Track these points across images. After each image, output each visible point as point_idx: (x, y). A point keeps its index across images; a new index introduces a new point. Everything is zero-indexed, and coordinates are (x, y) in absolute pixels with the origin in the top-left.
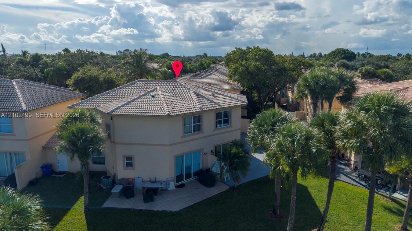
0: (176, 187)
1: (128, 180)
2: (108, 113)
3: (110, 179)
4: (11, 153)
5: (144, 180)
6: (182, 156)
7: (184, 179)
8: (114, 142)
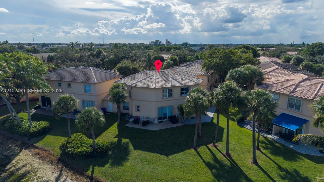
0: (158, 122)
1: (137, 117)
2: (130, 86)
3: (129, 116)
4: (89, 101)
5: (144, 117)
6: (162, 108)
7: (163, 119)
8: (132, 99)
